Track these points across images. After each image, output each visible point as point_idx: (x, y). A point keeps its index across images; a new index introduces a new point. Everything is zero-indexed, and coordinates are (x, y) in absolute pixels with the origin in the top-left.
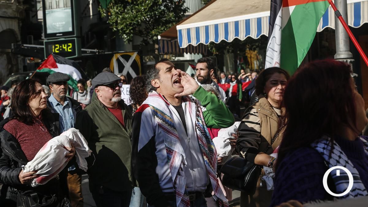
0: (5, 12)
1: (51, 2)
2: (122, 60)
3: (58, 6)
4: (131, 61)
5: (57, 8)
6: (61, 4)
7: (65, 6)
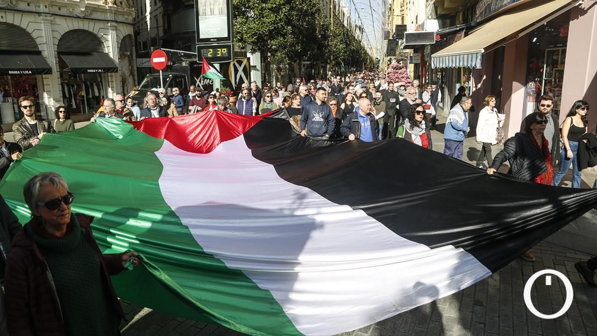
0: (127, 19)
1: (205, 9)
2: (237, 65)
3: (212, 13)
4: (243, 66)
5: (211, 15)
6: (216, 11)
7: (221, 13)
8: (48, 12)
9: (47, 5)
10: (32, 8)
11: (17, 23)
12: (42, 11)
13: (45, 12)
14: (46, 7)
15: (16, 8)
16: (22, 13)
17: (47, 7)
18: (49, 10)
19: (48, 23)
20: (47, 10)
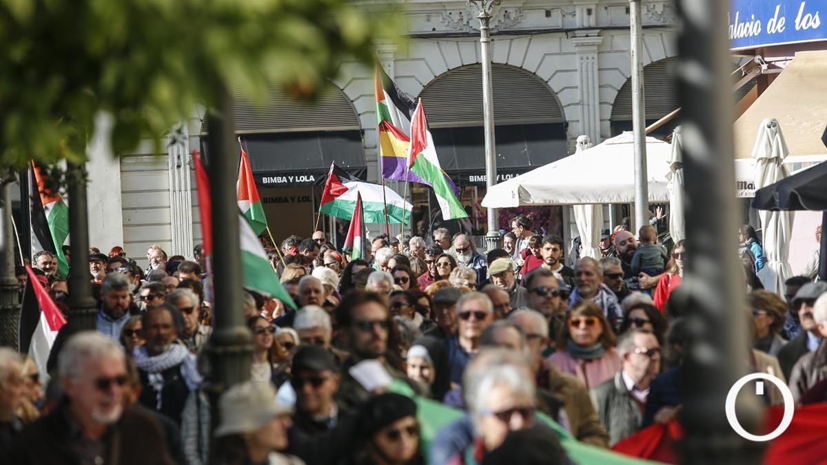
8: (593, 24)
9: (593, 7)
10: (556, 21)
11: (515, 61)
12: (578, 25)
13: (586, 25)
14: (589, 12)
15: (517, 27)
16: (529, 37)
17: (593, 11)
18: (597, 18)
19: (593, 52)
20: (592, 21)
